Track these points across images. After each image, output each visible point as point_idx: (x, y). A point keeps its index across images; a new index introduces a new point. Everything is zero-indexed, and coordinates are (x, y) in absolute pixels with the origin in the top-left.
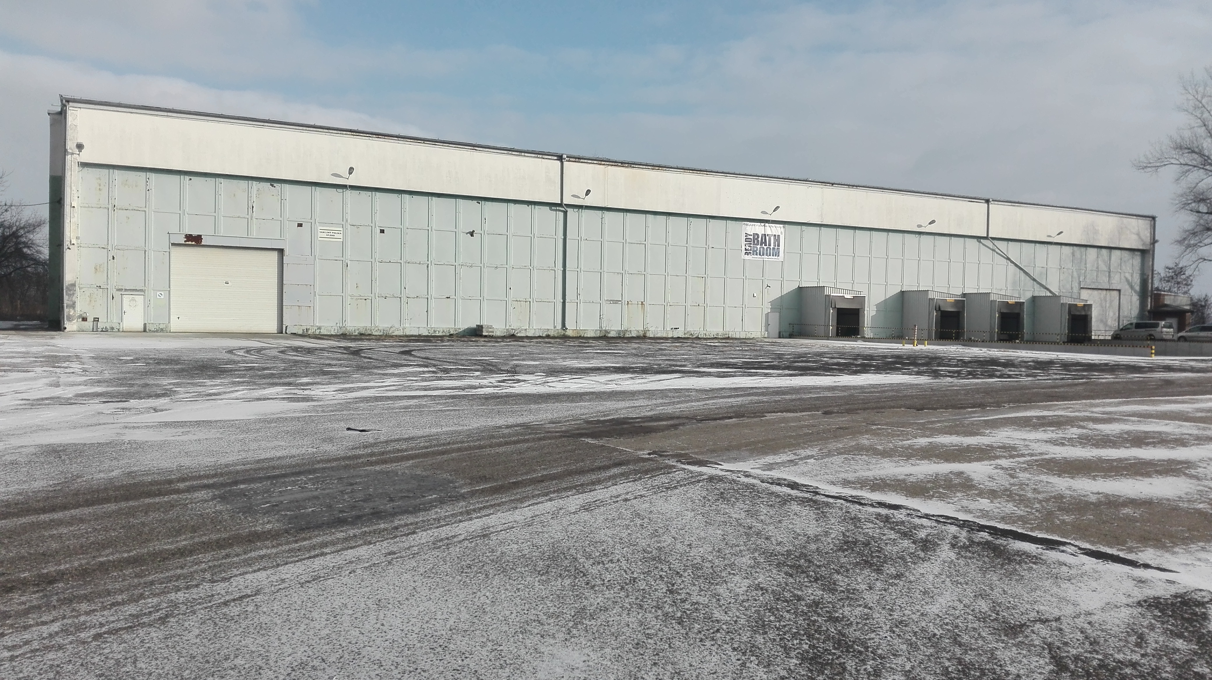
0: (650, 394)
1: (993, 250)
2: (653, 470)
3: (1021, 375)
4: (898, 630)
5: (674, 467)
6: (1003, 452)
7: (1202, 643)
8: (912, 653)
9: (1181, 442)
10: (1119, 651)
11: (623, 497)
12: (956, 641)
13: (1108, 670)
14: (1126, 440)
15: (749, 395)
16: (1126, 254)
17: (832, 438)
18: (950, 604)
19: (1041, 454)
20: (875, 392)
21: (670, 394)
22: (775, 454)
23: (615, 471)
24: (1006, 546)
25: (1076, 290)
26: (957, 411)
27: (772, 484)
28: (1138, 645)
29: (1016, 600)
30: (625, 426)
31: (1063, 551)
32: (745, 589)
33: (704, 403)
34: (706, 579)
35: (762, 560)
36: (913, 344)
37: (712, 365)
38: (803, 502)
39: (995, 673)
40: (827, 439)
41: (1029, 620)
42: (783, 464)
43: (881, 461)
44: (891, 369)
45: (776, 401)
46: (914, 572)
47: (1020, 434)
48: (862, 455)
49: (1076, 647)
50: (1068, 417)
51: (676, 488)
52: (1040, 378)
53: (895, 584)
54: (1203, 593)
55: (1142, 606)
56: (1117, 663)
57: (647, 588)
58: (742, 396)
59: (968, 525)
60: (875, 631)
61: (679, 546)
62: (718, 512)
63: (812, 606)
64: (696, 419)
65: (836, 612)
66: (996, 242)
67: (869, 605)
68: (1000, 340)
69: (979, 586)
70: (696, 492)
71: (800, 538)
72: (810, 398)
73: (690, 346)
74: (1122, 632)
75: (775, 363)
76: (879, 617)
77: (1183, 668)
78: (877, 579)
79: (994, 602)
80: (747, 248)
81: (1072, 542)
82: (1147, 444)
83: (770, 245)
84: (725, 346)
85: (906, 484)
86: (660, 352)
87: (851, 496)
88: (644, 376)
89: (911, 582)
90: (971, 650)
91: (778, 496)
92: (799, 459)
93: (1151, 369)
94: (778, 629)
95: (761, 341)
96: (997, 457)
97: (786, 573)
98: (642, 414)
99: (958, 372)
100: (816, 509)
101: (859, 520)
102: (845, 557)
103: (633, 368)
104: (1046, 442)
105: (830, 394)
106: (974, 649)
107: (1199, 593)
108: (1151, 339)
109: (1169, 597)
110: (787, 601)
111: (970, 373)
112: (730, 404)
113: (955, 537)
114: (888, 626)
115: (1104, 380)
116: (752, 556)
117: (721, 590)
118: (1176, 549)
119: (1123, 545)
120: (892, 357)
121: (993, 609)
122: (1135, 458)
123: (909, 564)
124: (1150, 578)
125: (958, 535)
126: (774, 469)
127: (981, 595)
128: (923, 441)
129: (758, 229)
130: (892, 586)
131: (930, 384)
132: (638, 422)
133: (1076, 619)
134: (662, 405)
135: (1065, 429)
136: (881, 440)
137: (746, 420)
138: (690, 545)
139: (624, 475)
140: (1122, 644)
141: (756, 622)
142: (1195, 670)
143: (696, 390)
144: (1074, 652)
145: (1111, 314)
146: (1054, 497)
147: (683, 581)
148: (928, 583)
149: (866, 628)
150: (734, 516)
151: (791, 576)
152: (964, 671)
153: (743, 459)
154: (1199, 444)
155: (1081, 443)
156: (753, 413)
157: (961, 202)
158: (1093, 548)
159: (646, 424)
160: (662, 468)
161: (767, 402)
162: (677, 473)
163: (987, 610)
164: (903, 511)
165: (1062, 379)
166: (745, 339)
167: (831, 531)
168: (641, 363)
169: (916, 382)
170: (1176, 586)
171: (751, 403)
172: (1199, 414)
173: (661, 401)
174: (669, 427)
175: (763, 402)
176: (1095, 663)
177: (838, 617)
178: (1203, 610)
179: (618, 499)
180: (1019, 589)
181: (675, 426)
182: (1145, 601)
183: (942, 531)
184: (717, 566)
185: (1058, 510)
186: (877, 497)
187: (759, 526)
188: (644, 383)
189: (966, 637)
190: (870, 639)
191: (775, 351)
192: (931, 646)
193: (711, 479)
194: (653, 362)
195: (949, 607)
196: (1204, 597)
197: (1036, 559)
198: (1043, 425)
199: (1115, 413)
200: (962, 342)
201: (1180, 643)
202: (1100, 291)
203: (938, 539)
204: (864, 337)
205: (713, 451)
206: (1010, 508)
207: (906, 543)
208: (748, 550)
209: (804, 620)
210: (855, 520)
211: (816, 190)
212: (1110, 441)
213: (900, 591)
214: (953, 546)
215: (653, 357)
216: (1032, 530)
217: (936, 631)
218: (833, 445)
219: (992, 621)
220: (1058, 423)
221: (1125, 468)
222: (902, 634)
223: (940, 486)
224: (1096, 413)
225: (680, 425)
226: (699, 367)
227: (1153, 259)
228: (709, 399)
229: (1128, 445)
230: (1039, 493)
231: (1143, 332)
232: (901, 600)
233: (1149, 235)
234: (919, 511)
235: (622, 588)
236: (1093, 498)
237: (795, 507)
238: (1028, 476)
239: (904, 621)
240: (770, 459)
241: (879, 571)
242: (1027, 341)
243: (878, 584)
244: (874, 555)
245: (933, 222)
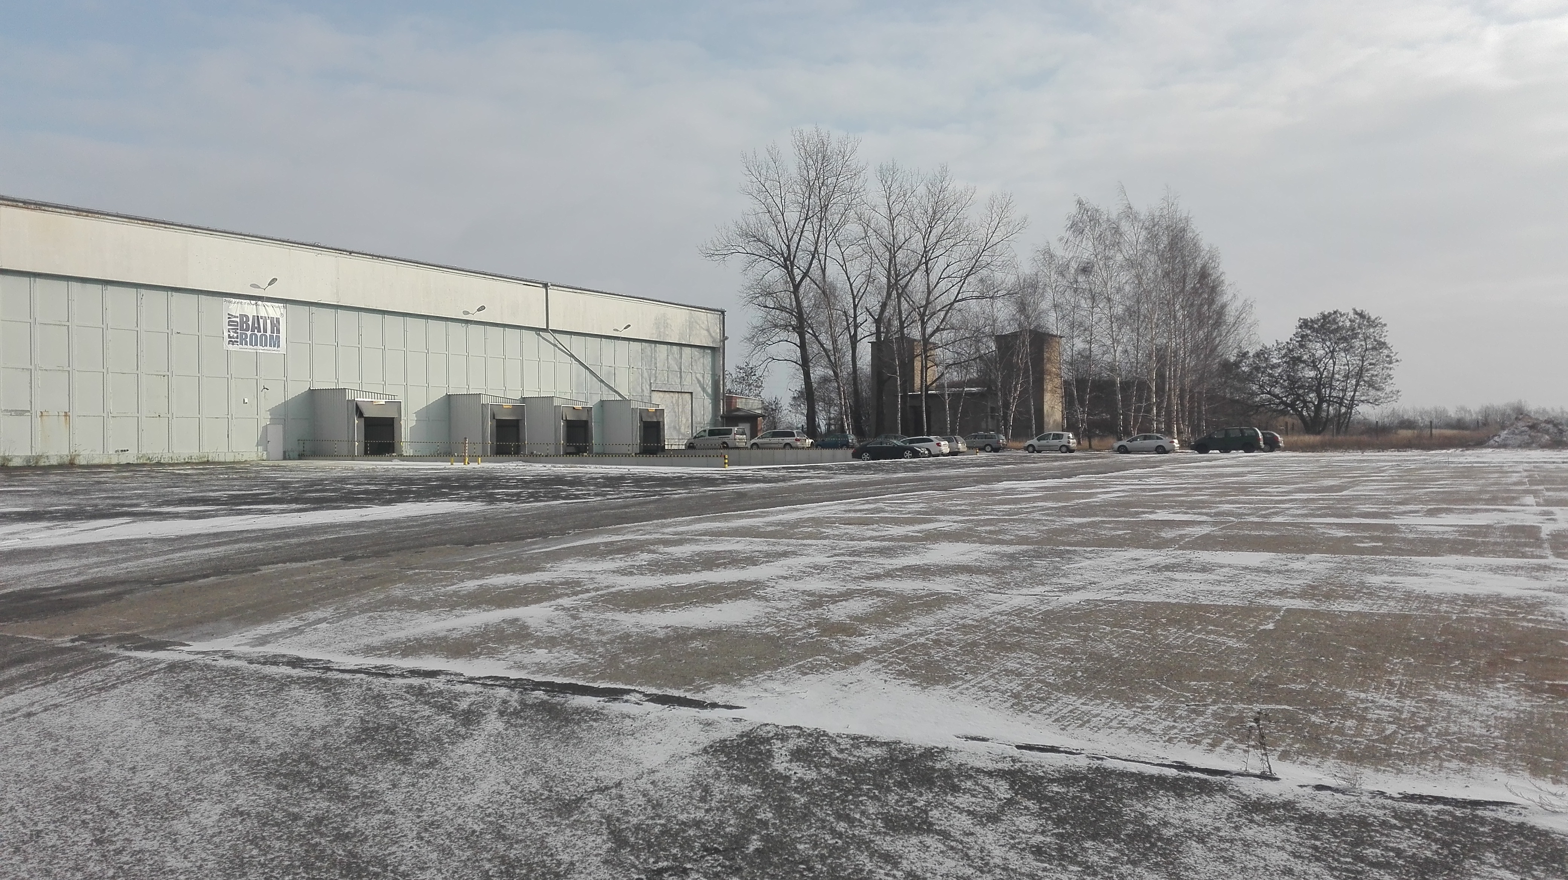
0: (78, 550)
1: (555, 345)
2: (78, 664)
3: (589, 494)
4: (427, 835)
5: (113, 656)
6: (566, 589)
7: (766, 785)
8: (444, 862)
9: (751, 561)
10: (683, 810)
11: (25, 710)
12: (500, 836)
13: (671, 835)
14: (697, 563)
15: (236, 542)
16: (696, 352)
17: (353, 592)
18: (495, 788)
19: (608, 587)
20: (413, 526)
21: (111, 549)
22: (271, 622)
23: (13, 672)
24: (564, 704)
25: (647, 393)
26: (514, 543)
27: (264, 664)
28: (703, 799)
29: (572, 770)
30: (33, 602)
31: (627, 701)
32: (217, 817)
33: (166, 557)
34: (157, 814)
35: (244, 773)
36: (464, 461)
37: (181, 502)
38: (307, 683)
39: (544, 866)
40: (347, 593)
41: (586, 791)
42: (282, 634)
43: (418, 616)
44: (435, 495)
45: (275, 548)
46: (452, 755)
47: (585, 565)
48: (392, 610)
49: (637, 814)
50: (638, 541)
51: (114, 686)
52: (610, 497)
53: (427, 775)
54: (768, 728)
55: (708, 753)
56: (680, 825)
57: (58, 842)
58: (225, 543)
59: (521, 685)
60: (397, 842)
61: (115, 772)
62: (179, 714)
63: (313, 825)
64: (152, 583)
65: (346, 826)
66: (557, 336)
67: (391, 809)
68: (567, 453)
69: (530, 759)
70: (147, 689)
71: (300, 733)
72: (326, 540)
73: (146, 476)
74: (687, 787)
75: (277, 495)
76: (405, 822)
77: (747, 817)
78: (404, 773)
79: (546, 777)
80: (232, 334)
81: (637, 689)
82: (718, 566)
83: (265, 331)
84: (203, 474)
85: (447, 642)
86: (97, 487)
87: (376, 667)
88: (69, 523)
89: (447, 769)
90: (517, 843)
91: (273, 680)
92: (305, 625)
93: (725, 481)
94: (263, 865)
95: (257, 466)
96: (558, 596)
97: (279, 786)
98: (64, 582)
99: (518, 495)
100: (326, 691)
101: (384, 697)
102: (362, 750)
103: (51, 512)
104: (614, 572)
105: (352, 533)
106: (521, 841)
107: (765, 729)
108: (724, 447)
109: (735, 737)
110: (277, 824)
111: (531, 495)
112: (207, 557)
113: (505, 702)
114: (415, 832)
115: (676, 496)
116: (229, 769)
117: (181, 826)
118: (744, 682)
119: (690, 685)
120: (437, 479)
121: (546, 786)
122: (706, 583)
123: (446, 745)
124: (716, 718)
125: (508, 699)
126: (269, 642)
127: (533, 770)
128: (471, 585)
129: (249, 309)
130: (423, 778)
131: (484, 511)
132: (56, 594)
133: (638, 781)
134: (97, 565)
135: (634, 555)
136: (418, 588)
137: (231, 578)
138: (134, 768)
139: (29, 678)
140: (686, 801)
141: (231, 862)
142: (759, 817)
143: (155, 540)
144: (635, 821)
145: (684, 421)
146: (620, 638)
147: (120, 823)
148: (468, 766)
149: (386, 840)
150: (204, 716)
151: (285, 788)
152: (507, 871)
153: (225, 634)
154: (768, 562)
155: (650, 571)
156: (241, 567)
157: (515, 285)
158: (660, 692)
159: (69, 596)
160: (92, 660)
161: (263, 550)
162: (117, 664)
163: (538, 787)
164: (442, 678)
165: (634, 497)
166: (234, 462)
167: (344, 718)
168: (63, 504)
169: (466, 510)
170: (743, 723)
171: (239, 552)
172: (770, 529)
173: (95, 559)
174: (106, 598)
175: (258, 550)
176: (656, 830)
177: (349, 832)
178: (768, 747)
179: (16, 715)
180: (578, 755)
181: (118, 596)
182: (711, 747)
183: (489, 697)
184: (175, 793)
185: (624, 652)
186: (410, 663)
187: (242, 726)
188: (69, 534)
189: (512, 827)
190: (389, 854)
191: (278, 478)
192: (469, 847)
193: (172, 667)
194: (84, 502)
195: (493, 792)
196: (769, 732)
197: (597, 715)
198: (610, 553)
199: (687, 533)
200: (523, 458)
201: (745, 790)
202: (672, 394)
203: (483, 707)
204: (401, 455)
205: (176, 626)
206: (570, 656)
207: (443, 719)
208: (224, 762)
209: (301, 846)
210: (379, 698)
211: (329, 259)
212: (681, 565)
213: (433, 783)
214: (501, 713)
215: (84, 494)
216: (594, 680)
217: (475, 827)
218: (353, 602)
219: (544, 800)
220: (627, 549)
221: (695, 595)
222: (432, 839)
223: (490, 639)
224: (667, 534)
225: (125, 592)
226: (159, 505)
227: (724, 359)
228: (174, 551)
229: (698, 568)
230: (603, 634)
231: (717, 440)
232: (433, 794)
233: (718, 330)
234: (462, 675)
235: (17, 850)
236: (661, 634)
237: (296, 692)
238: (592, 615)
239: (437, 821)
240: (263, 629)
241: (406, 761)
242: (598, 454)
243: (405, 779)
244: (401, 741)
245: (482, 308)
